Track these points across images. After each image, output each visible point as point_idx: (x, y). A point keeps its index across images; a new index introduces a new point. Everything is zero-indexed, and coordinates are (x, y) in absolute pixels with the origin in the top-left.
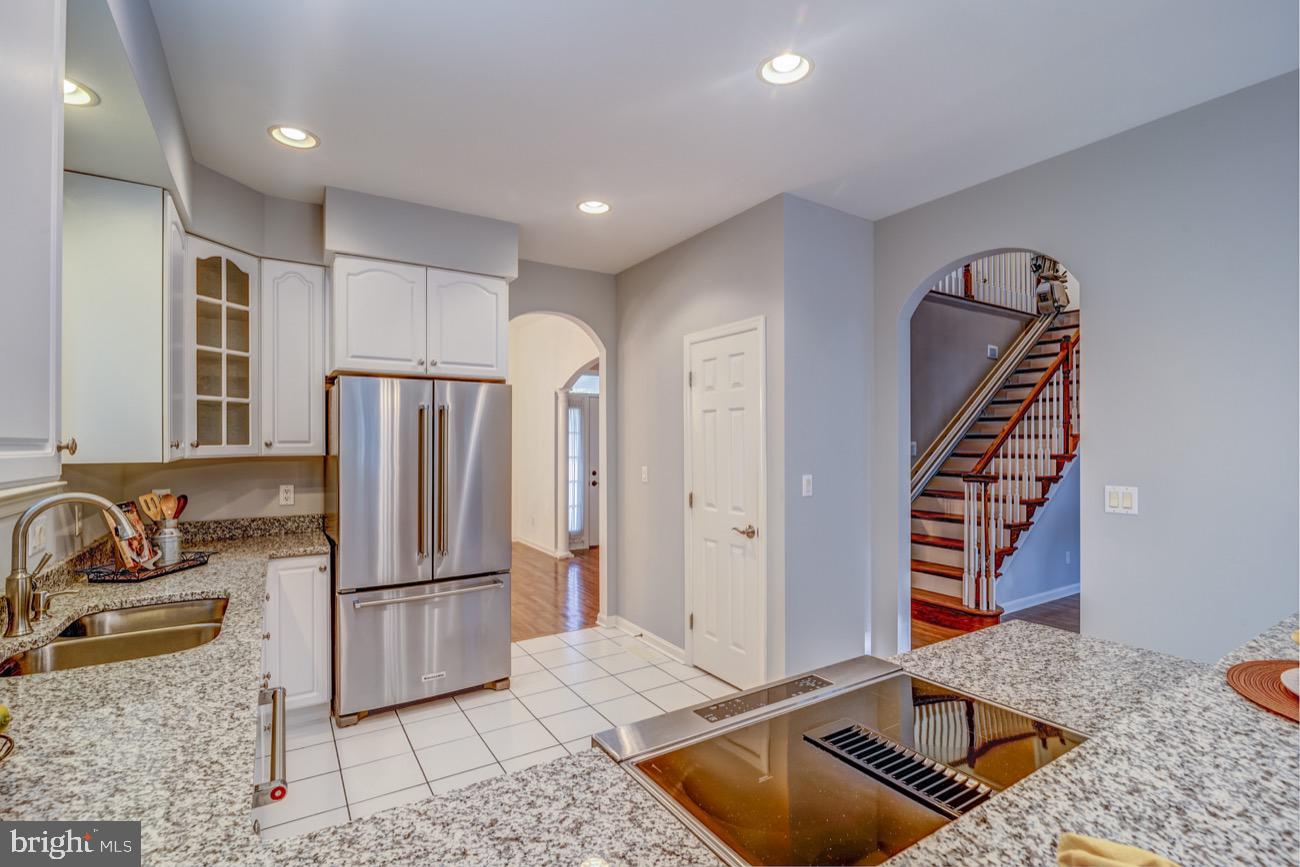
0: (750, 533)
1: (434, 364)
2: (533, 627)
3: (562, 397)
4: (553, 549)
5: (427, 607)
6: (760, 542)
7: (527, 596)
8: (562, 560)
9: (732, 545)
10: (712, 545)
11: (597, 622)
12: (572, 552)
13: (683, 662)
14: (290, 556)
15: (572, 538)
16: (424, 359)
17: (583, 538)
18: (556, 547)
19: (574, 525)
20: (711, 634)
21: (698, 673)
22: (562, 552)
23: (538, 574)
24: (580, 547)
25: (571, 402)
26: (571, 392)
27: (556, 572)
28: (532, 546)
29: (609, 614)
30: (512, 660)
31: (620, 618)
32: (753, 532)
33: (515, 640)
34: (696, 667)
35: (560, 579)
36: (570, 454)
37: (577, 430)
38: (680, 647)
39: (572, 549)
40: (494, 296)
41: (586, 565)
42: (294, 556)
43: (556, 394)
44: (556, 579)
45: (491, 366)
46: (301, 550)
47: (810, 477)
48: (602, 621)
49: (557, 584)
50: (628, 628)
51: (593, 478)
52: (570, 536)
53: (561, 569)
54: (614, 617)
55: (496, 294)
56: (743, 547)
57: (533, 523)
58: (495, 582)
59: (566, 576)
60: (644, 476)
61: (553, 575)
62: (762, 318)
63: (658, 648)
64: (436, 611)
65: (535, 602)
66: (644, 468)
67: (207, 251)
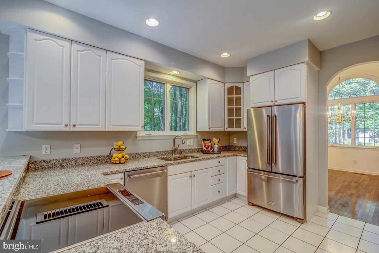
1: (276, 101)
14: (240, 156)
42: (241, 156)
45: (298, 98)
46: (243, 155)
55: (300, 70)
67: (229, 85)
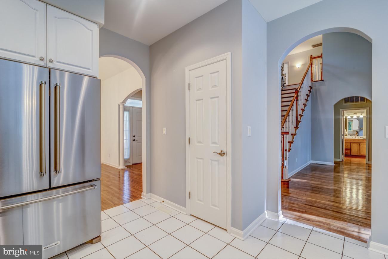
0: (222, 154)
1: (51, 61)
2: (111, 201)
3: (121, 106)
4: (118, 166)
5: (55, 203)
6: (229, 158)
7: (108, 186)
8: (121, 170)
9: (211, 160)
10: (201, 160)
11: (141, 197)
12: (126, 166)
13: (185, 214)
15: (126, 161)
16: (44, 57)
17: (130, 161)
18: (119, 165)
19: (127, 156)
20: (200, 201)
21: (195, 219)
22: (122, 167)
23: (112, 176)
24: (129, 164)
25: (125, 109)
26: (125, 105)
27: (119, 175)
28: (109, 165)
29: (147, 193)
30: (102, 222)
31: (152, 194)
32: (224, 154)
33: (102, 209)
34: (191, 215)
35: (121, 177)
36: (125, 129)
37: (128, 120)
38: (184, 207)
39: (126, 165)
40: (91, 32)
41: (131, 171)
43: (119, 105)
44: (119, 177)
45: (89, 69)
47: (250, 127)
48: (144, 196)
49: (119, 179)
50: (157, 199)
51: (134, 138)
52: (125, 160)
53: (121, 173)
54: (149, 194)
55: (92, 31)
56: (218, 161)
57: (109, 156)
58: (92, 186)
59: (123, 176)
60: (164, 132)
61: (118, 176)
62: (230, 53)
63: (171, 207)
64: (61, 204)
65: (111, 189)
66: (165, 129)
